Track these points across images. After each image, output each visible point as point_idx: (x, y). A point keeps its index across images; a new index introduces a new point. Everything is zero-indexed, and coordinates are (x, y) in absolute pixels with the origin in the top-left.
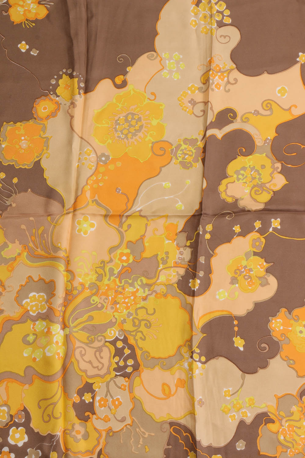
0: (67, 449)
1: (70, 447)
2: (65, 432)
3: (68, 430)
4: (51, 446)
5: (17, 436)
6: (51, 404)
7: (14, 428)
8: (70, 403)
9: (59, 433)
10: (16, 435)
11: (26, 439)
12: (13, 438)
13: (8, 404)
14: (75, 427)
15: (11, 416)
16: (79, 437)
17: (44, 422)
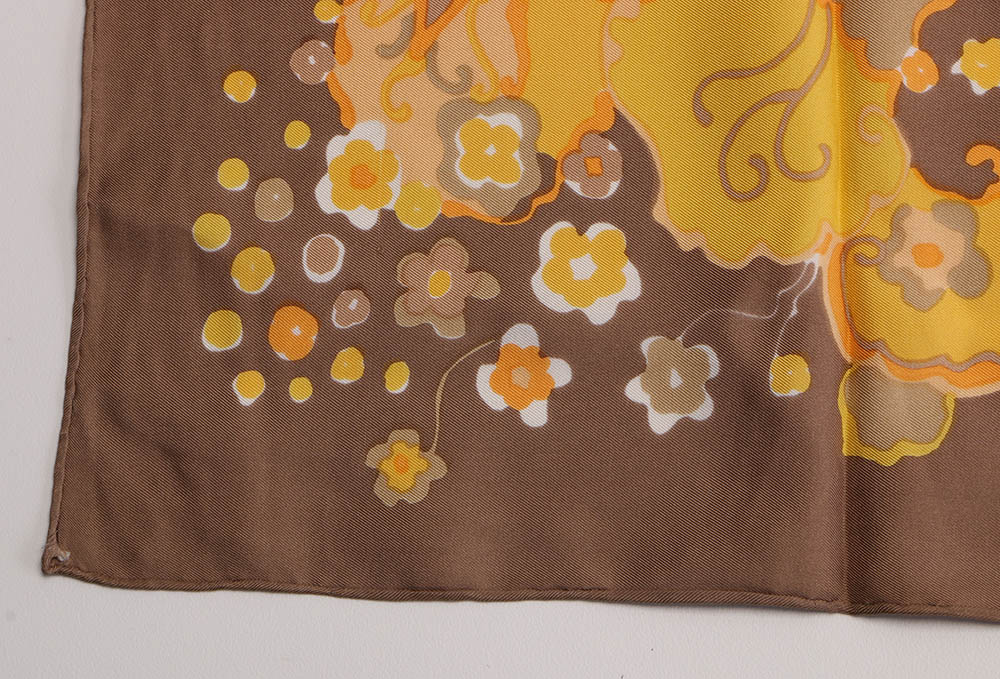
0: (864, 345)
1: (880, 330)
2: (849, 252)
3: (867, 239)
4: (772, 327)
5: (583, 267)
6: (771, 100)
7: (563, 225)
8: (882, 96)
9: (817, 256)
10: (574, 263)
11: (632, 286)
12: (561, 279)
13: (525, 96)
14: (908, 224)
15: (546, 164)
16: (934, 279)
17: (733, 195)
